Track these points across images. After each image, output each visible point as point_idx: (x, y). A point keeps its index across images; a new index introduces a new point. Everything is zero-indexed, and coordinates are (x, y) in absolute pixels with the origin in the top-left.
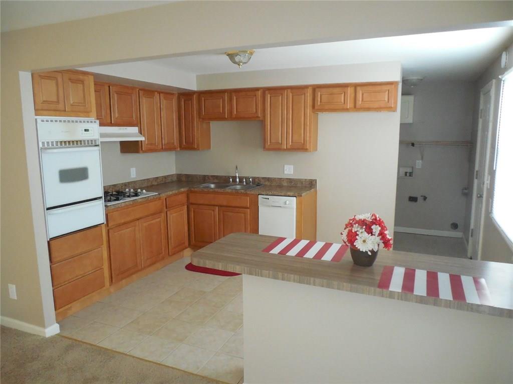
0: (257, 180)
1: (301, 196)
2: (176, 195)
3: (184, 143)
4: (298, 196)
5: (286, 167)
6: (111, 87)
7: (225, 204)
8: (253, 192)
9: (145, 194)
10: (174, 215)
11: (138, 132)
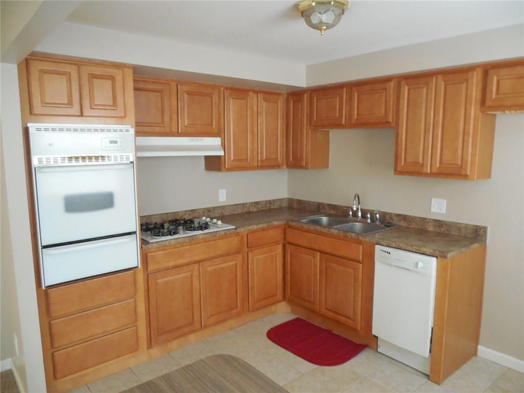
0: (388, 217)
1: (446, 257)
2: (264, 230)
3: (291, 160)
4: (440, 256)
5: (434, 201)
6: (179, 86)
7: (328, 250)
8: (367, 240)
9: (220, 226)
10: (260, 257)
11: (220, 144)
